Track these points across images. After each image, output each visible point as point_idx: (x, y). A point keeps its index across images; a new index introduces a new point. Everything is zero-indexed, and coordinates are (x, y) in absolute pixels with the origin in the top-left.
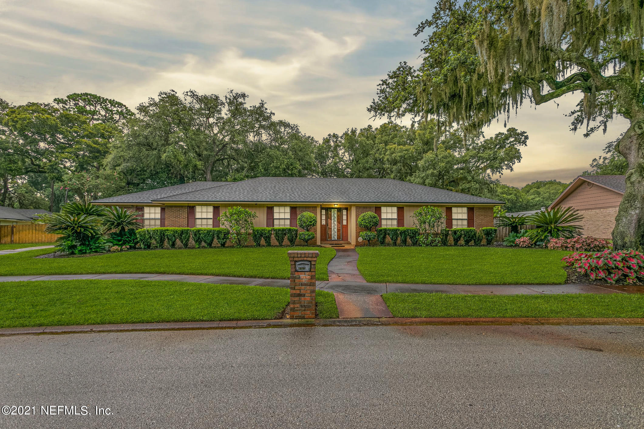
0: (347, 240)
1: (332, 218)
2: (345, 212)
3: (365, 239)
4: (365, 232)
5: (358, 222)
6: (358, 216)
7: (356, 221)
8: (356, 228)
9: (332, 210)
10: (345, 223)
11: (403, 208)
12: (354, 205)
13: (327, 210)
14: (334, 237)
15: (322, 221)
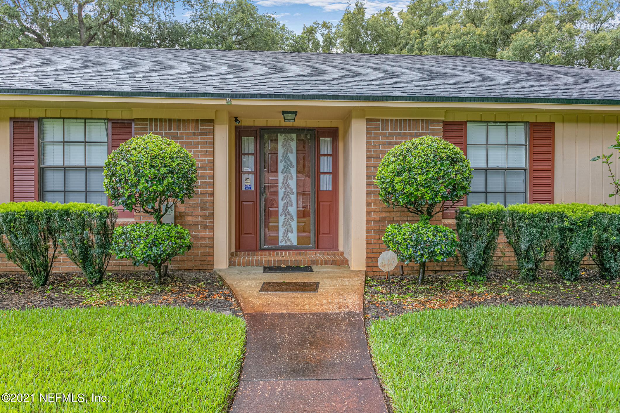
0: (334, 246)
1: (281, 166)
2: (326, 146)
3: (411, 258)
4: (407, 228)
5: (377, 182)
6: (378, 159)
7: (368, 178)
8: (368, 205)
9: (281, 137)
10: (326, 184)
11: (550, 126)
12: (362, 113)
13: (262, 138)
14: (286, 237)
15: (244, 177)
